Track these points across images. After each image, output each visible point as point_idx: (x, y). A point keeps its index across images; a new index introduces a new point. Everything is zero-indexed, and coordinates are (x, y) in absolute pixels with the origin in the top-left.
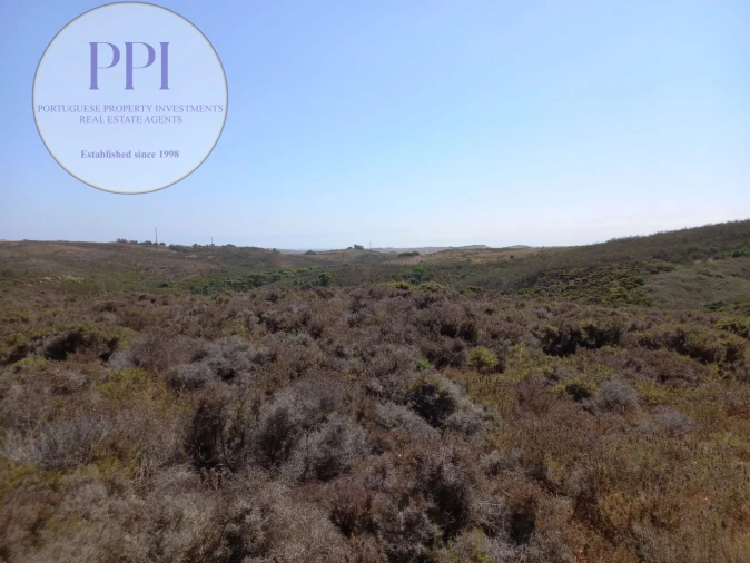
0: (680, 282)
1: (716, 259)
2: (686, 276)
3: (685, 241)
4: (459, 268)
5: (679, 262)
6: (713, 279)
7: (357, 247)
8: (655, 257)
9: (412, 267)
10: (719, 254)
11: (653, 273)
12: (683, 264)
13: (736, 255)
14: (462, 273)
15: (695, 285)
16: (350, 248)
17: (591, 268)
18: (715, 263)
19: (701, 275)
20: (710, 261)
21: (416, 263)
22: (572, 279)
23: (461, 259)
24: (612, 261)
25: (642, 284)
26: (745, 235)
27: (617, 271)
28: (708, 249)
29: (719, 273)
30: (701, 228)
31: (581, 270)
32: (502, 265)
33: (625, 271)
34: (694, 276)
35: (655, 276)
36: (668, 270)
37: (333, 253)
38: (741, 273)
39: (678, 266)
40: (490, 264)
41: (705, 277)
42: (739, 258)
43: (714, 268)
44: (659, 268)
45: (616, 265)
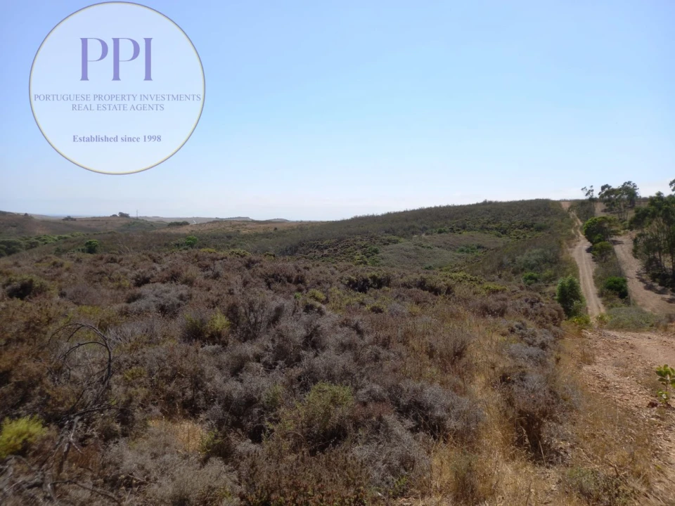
0: (403, 252)
1: (427, 234)
2: (408, 247)
3: (407, 220)
4: (229, 237)
5: (402, 236)
6: (424, 250)
7: (122, 215)
8: (386, 232)
9: (185, 236)
10: (429, 231)
11: (385, 244)
12: (405, 238)
13: (440, 232)
14: (232, 242)
15: (413, 254)
16: (114, 216)
17: (340, 240)
18: (427, 237)
19: (417, 246)
20: (423, 235)
21: (187, 232)
22: (326, 248)
23: (230, 230)
24: (355, 234)
25: (377, 253)
26: (446, 217)
27: (359, 243)
28: (421, 227)
29: (429, 245)
30: (417, 210)
31: (333, 241)
32: (266, 235)
33: (365, 243)
34: (413, 247)
35: (386, 247)
36: (396, 242)
37: (95, 220)
38: (443, 245)
39: (402, 239)
40: (257, 235)
41: (420, 248)
42: (443, 234)
43: (426, 241)
44: (389, 241)
45: (359, 237)
